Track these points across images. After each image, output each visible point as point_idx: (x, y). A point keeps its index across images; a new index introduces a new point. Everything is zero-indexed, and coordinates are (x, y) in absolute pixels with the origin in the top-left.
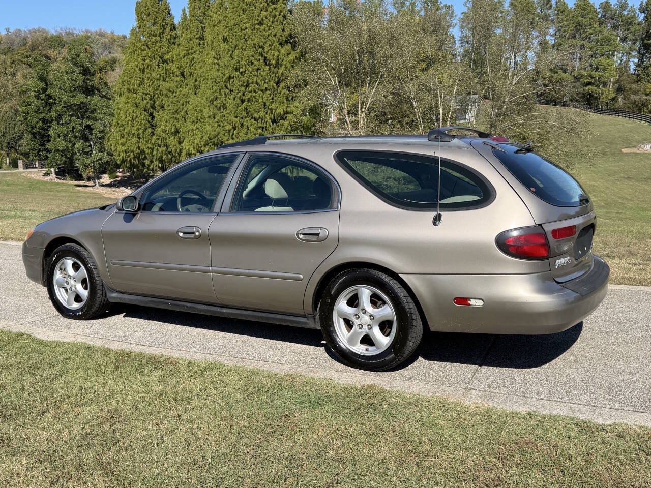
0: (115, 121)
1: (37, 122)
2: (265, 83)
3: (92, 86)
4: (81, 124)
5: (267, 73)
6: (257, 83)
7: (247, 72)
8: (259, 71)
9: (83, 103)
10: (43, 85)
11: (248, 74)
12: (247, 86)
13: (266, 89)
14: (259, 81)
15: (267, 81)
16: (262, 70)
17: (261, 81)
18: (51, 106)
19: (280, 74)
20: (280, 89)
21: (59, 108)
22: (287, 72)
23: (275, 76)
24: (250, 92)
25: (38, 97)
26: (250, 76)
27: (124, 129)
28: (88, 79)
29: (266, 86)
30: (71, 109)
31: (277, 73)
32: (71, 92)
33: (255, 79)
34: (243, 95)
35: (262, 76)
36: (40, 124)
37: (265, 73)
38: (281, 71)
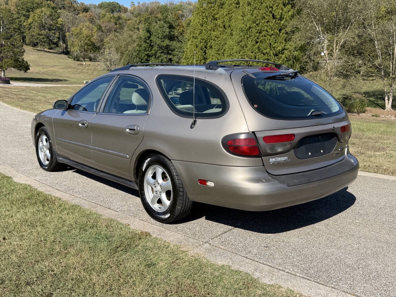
0: (184, 56)
1: (145, 56)
2: (272, 30)
3: (173, 35)
4: (166, 58)
5: (274, 24)
6: (267, 31)
7: (261, 24)
8: (269, 23)
9: (168, 45)
10: (148, 35)
11: (261, 25)
12: (260, 33)
13: (272, 35)
14: (268, 29)
15: (273, 29)
16: (271, 22)
17: (270, 29)
18: (152, 46)
19: (282, 24)
20: (281, 34)
21: (156, 48)
22: (286, 23)
23: (279, 26)
24: (262, 36)
25: (145, 42)
26: (262, 26)
27: (189, 61)
28: (172, 31)
29: (272, 32)
30: (162, 49)
31: (280, 24)
32: (161, 39)
33: (266, 28)
34: (258, 38)
35: (270, 26)
36: (146, 57)
37: (272, 24)
38: (282, 22)
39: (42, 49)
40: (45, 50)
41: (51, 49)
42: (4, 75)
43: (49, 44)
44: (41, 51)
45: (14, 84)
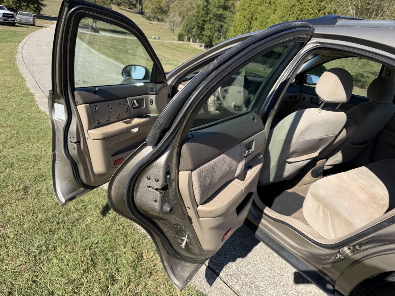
0: (234, 24)
1: (201, 21)
2: (312, 10)
3: (227, 6)
4: (219, 24)
5: (315, 5)
6: (308, 10)
7: (304, 3)
8: (311, 3)
9: (221, 14)
10: (206, 4)
11: (304, 4)
12: (302, 11)
13: (312, 14)
14: (309, 9)
15: (314, 9)
16: (312, 2)
17: (310, 9)
18: (208, 14)
19: (322, 6)
20: (320, 14)
21: (211, 15)
22: (326, 5)
23: (319, 7)
24: (303, 14)
25: (203, 10)
26: (305, 5)
27: (236, 29)
28: (226, 2)
29: (312, 11)
30: (216, 16)
31: (320, 5)
32: (217, 8)
33: (307, 7)
34: (299, 15)
35: (312, 6)
36: (202, 22)
37: (314, 4)
38: (323, 4)
39: (124, 9)
40: (126, 9)
41: (130, 9)
42: (96, 26)
43: (130, 5)
44: (123, 9)
45: (102, 33)
